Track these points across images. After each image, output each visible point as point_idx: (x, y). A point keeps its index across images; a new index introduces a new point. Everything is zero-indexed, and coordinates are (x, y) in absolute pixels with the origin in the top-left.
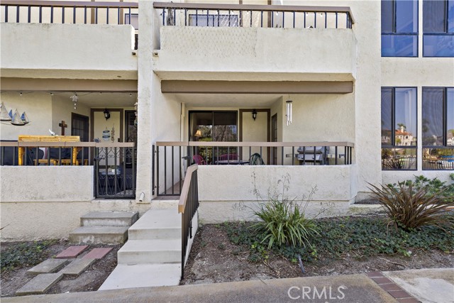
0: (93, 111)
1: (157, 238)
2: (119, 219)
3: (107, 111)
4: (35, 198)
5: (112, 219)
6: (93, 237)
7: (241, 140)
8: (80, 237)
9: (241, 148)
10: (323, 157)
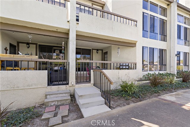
0: (18, 43)
1: (90, 97)
2: (65, 93)
3: (28, 44)
4: (14, 88)
5: (61, 94)
6: (56, 102)
7: (92, 60)
8: (50, 103)
9: (92, 63)
10: (128, 67)
